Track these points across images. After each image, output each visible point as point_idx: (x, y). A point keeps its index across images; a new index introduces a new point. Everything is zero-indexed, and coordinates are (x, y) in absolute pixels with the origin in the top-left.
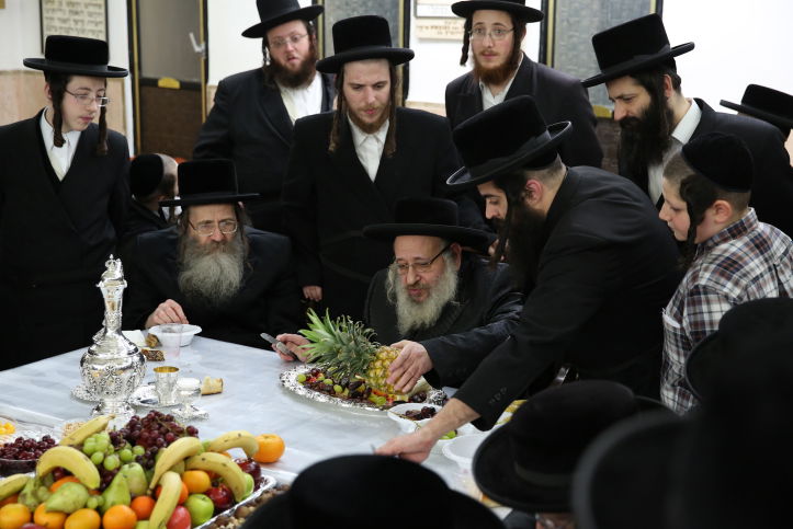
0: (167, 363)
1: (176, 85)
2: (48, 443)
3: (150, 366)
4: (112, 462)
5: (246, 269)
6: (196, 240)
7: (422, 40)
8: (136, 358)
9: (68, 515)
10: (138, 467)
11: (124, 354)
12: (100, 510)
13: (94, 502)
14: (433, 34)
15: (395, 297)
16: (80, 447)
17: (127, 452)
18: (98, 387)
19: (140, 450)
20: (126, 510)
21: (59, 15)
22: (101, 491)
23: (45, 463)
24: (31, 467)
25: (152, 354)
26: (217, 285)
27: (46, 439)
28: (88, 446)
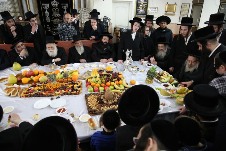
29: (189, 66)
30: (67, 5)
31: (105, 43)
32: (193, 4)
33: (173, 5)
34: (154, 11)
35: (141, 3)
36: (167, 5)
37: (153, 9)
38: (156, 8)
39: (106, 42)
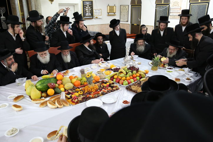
0: (134, 60)
1: (136, 25)
2: (120, 69)
3: (132, 60)
4: (128, 72)
5: (145, 48)
6: (139, 45)
7: (170, 19)
8: (130, 59)
9: (122, 77)
10: (131, 72)
11: (129, 58)
12: (126, 77)
13: (125, 76)
14: (172, 18)
15: (167, 52)
16: (124, 69)
17: (129, 70)
18: (126, 62)
19: (131, 70)
20: (129, 77)
21: (122, 16)
22: (126, 75)
23: (120, 71)
24: (118, 71)
25: (132, 59)
26: (141, 50)
27: (119, 68)
28: (125, 69)
29: (169, 53)
30: (4, 8)
32: (131, 6)
33: (113, 7)
34: (98, 13)
35: (86, 6)
36: (108, 7)
37: (98, 11)
38: (100, 10)
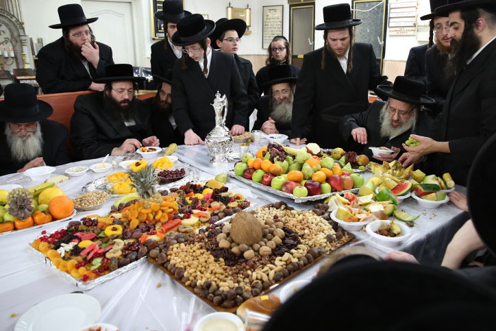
7: (390, 36)
14: (395, 34)
21: (268, 36)
31: (123, 105)
32: (291, 6)
33: (242, 11)
36: (230, 9)
39: (125, 101)
